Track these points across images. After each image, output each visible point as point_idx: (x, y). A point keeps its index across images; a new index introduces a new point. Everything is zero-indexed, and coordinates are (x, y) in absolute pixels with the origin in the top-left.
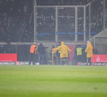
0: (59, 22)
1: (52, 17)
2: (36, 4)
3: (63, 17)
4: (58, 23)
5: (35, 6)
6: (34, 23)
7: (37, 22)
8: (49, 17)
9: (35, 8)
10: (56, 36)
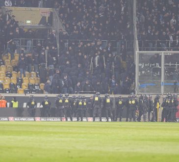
0: (165, 70)
1: (157, 64)
2: (138, 49)
3: (170, 64)
4: (165, 72)
5: (137, 52)
6: (136, 72)
7: (139, 71)
8: (154, 65)
9: (136, 53)
10: (162, 87)
